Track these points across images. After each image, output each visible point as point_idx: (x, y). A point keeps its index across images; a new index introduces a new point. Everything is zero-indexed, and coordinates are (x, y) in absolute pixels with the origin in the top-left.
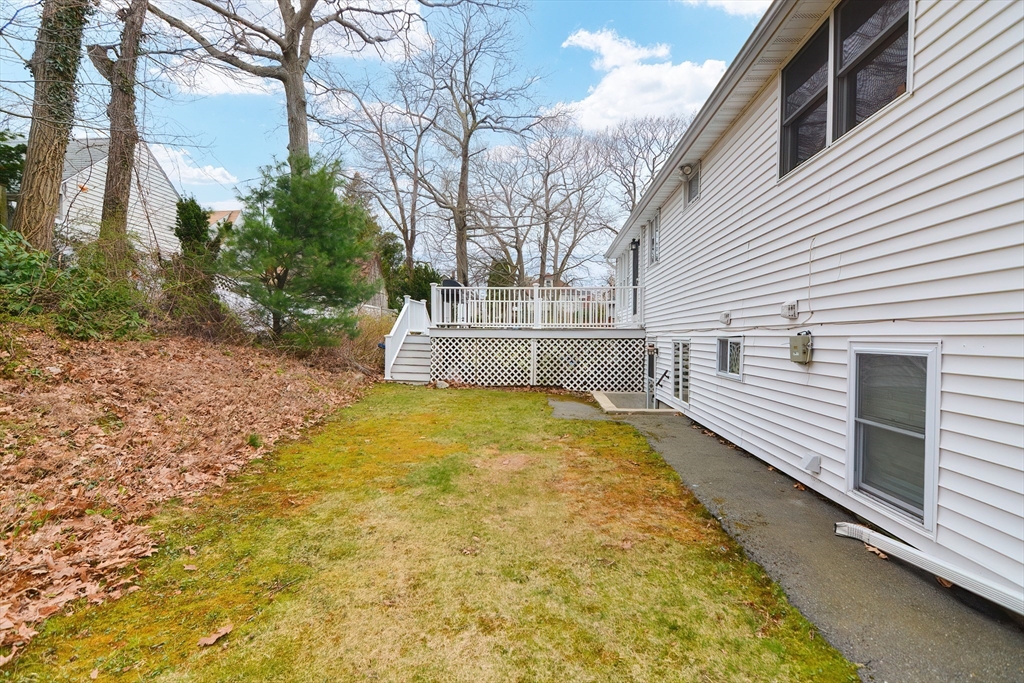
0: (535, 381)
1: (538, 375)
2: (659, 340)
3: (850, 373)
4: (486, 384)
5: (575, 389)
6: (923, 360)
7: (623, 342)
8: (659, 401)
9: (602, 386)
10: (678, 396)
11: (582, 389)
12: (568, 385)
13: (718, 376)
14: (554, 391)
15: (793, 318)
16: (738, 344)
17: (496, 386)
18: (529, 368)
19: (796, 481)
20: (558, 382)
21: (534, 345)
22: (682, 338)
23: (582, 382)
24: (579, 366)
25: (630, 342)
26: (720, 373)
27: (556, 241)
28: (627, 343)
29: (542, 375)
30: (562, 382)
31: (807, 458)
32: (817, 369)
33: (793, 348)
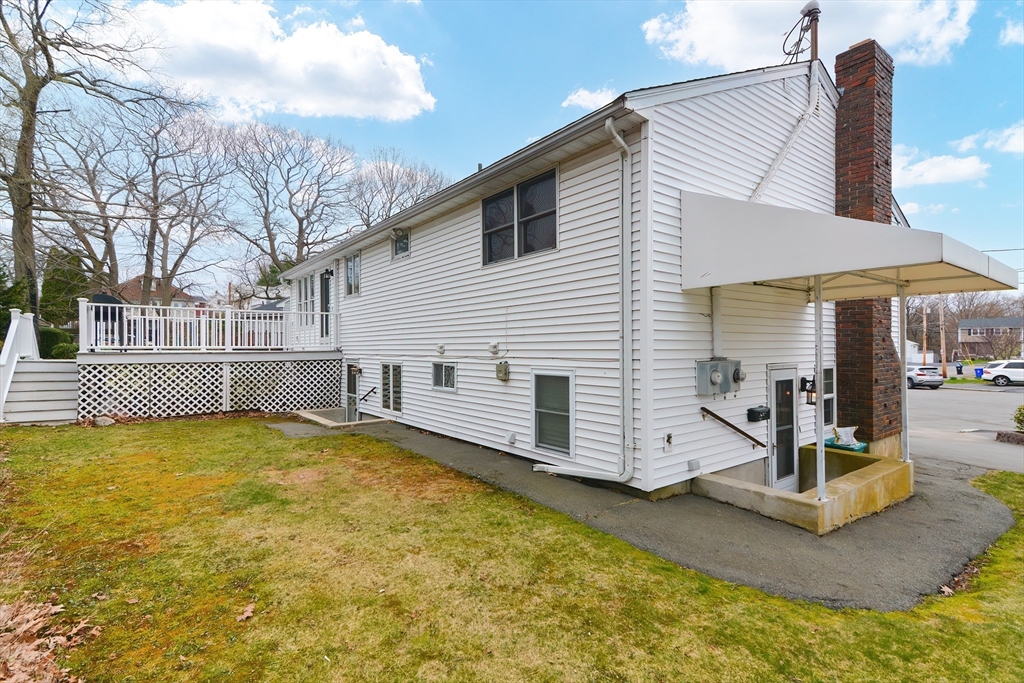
0: (229, 406)
1: (232, 400)
2: (361, 361)
3: (532, 385)
4: (164, 415)
5: (274, 410)
6: (566, 379)
7: (322, 363)
8: (361, 413)
9: (302, 405)
10: (388, 407)
11: (281, 410)
12: (266, 408)
13: (433, 390)
14: (252, 414)
15: (495, 353)
16: (453, 368)
17: (178, 416)
18: (220, 394)
19: (500, 451)
20: (255, 405)
21: (227, 369)
22: (392, 361)
23: (281, 403)
24: (277, 387)
25: (328, 363)
26: (436, 388)
27: (165, 237)
28: (325, 363)
29: (236, 400)
30: (259, 405)
31: (508, 436)
32: (511, 384)
33: (498, 371)
